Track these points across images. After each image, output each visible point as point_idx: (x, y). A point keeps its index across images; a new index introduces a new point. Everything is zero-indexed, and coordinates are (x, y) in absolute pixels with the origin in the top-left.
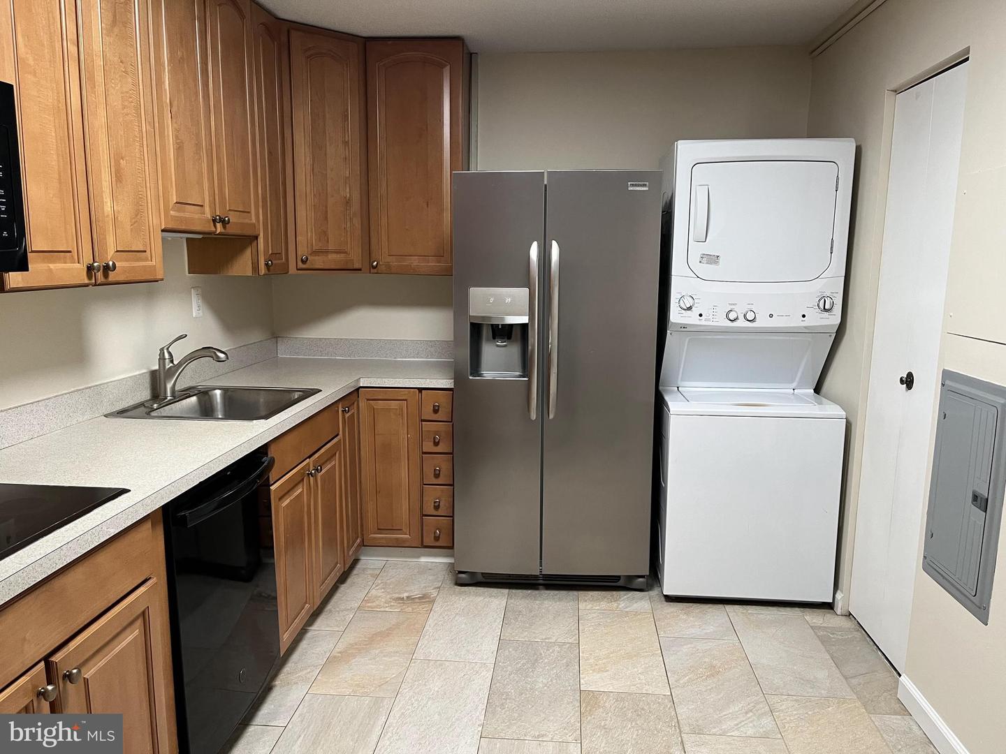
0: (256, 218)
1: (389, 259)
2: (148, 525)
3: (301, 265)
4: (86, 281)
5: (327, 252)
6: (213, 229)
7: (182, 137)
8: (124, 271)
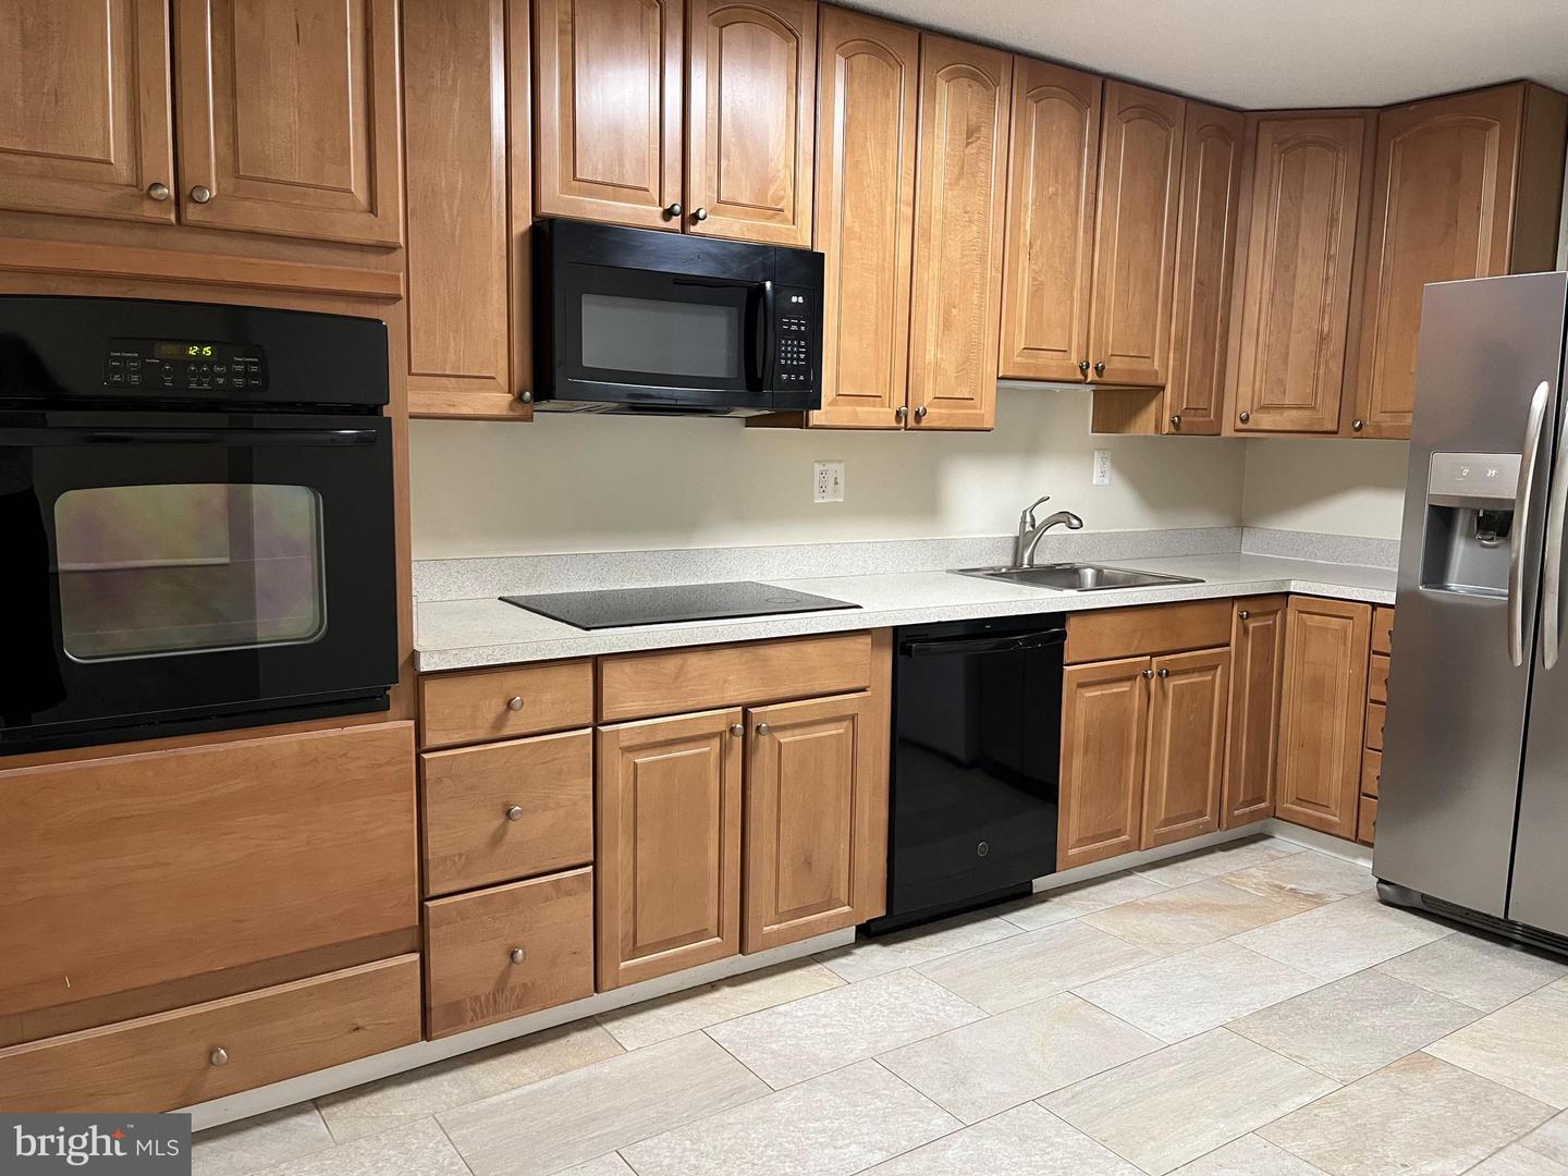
0: (1162, 364)
1: (1380, 417)
2: (868, 640)
3: (1240, 425)
4: (894, 424)
5: (1282, 408)
6: (1080, 377)
7: (1042, 278)
8: (941, 417)
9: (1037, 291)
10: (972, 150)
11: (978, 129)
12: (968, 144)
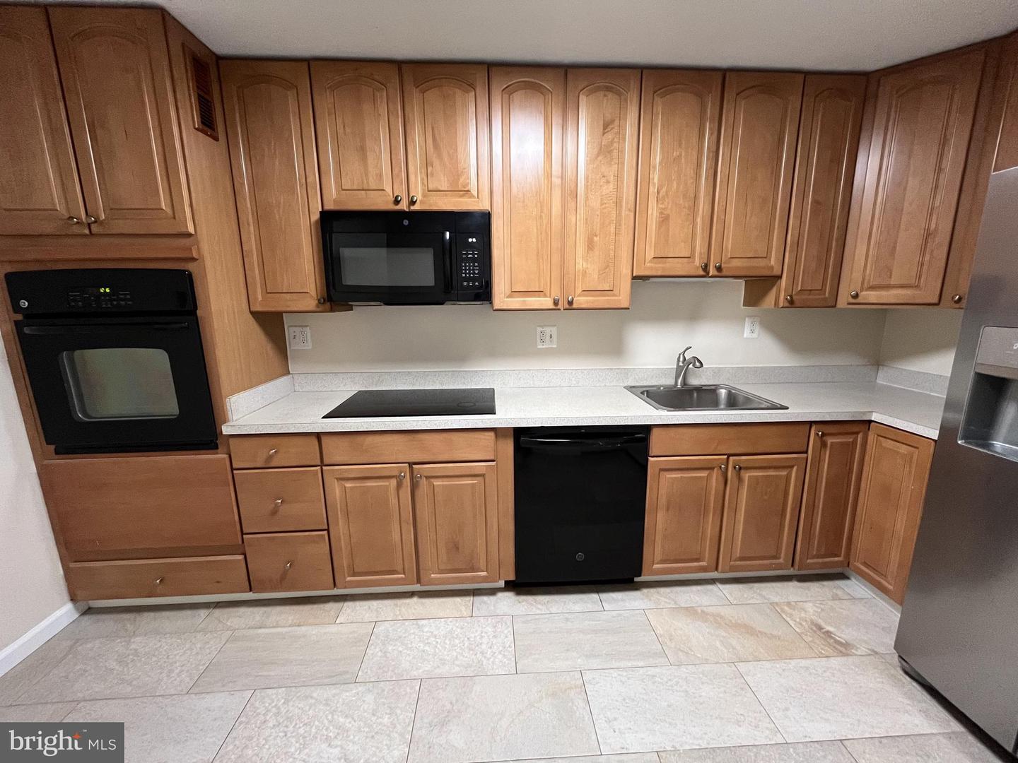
0: (778, 262)
2: (490, 434)
3: (852, 300)
4: (552, 307)
5: (888, 287)
6: (702, 273)
7: (668, 212)
8: (587, 302)
9: (664, 220)
10: (609, 136)
11: (612, 121)
12: (604, 134)
